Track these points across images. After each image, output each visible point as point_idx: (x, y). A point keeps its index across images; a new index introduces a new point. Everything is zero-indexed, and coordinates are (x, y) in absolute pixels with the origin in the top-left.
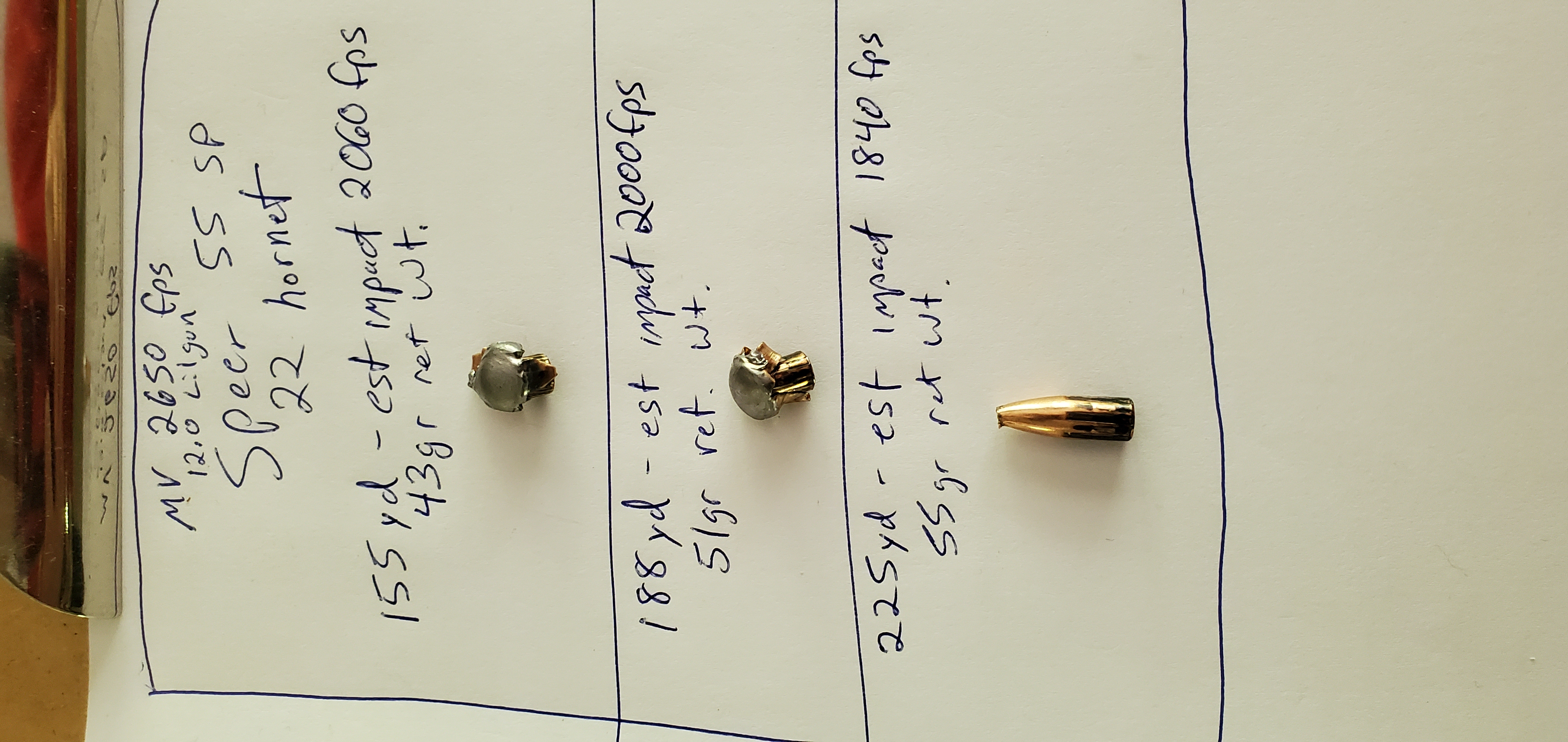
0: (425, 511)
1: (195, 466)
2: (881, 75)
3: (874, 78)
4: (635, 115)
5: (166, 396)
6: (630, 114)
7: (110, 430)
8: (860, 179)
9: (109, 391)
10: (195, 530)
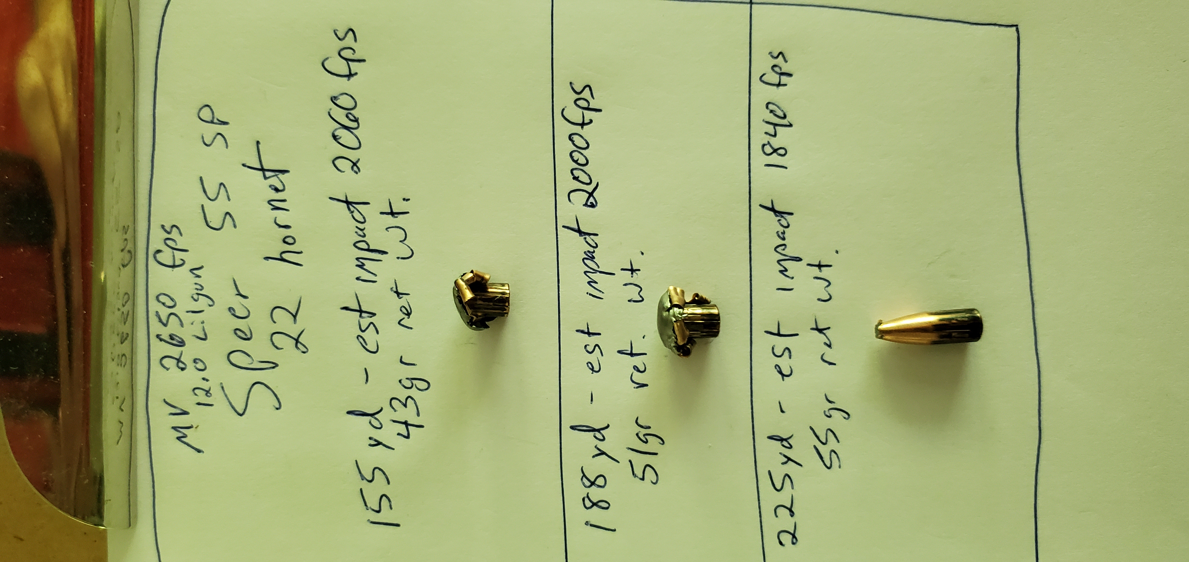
0: (406, 434)
1: (203, 399)
2: (785, 85)
3: (781, 87)
4: (585, 112)
5: (177, 338)
6: (581, 110)
7: (124, 366)
8: (767, 167)
9: (123, 333)
10: (203, 452)
